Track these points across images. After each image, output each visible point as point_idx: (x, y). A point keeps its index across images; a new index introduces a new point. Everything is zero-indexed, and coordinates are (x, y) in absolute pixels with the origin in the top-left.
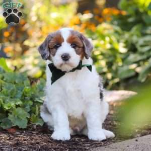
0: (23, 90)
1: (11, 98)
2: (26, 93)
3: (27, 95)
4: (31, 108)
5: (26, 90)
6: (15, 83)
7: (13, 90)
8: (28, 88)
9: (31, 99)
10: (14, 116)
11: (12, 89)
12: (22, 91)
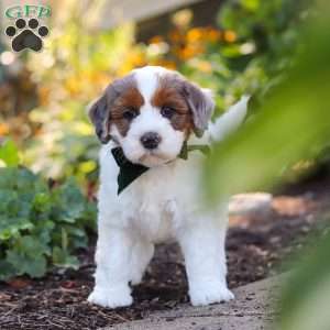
0: (34, 201)
1: (10, 217)
2: (40, 205)
3: (43, 210)
4: (51, 235)
5: (40, 200)
6: (15, 188)
7: (13, 202)
8: (42, 195)
9: (52, 218)
10: (19, 253)
11: (10, 199)
12: (30, 202)
